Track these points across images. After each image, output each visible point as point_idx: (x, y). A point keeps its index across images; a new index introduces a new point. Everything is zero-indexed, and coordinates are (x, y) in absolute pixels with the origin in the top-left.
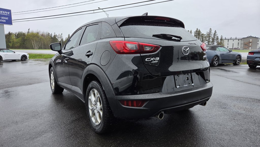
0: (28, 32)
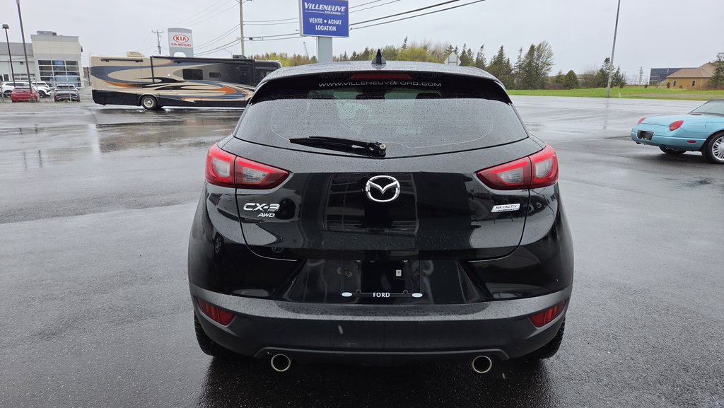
0: (404, 47)
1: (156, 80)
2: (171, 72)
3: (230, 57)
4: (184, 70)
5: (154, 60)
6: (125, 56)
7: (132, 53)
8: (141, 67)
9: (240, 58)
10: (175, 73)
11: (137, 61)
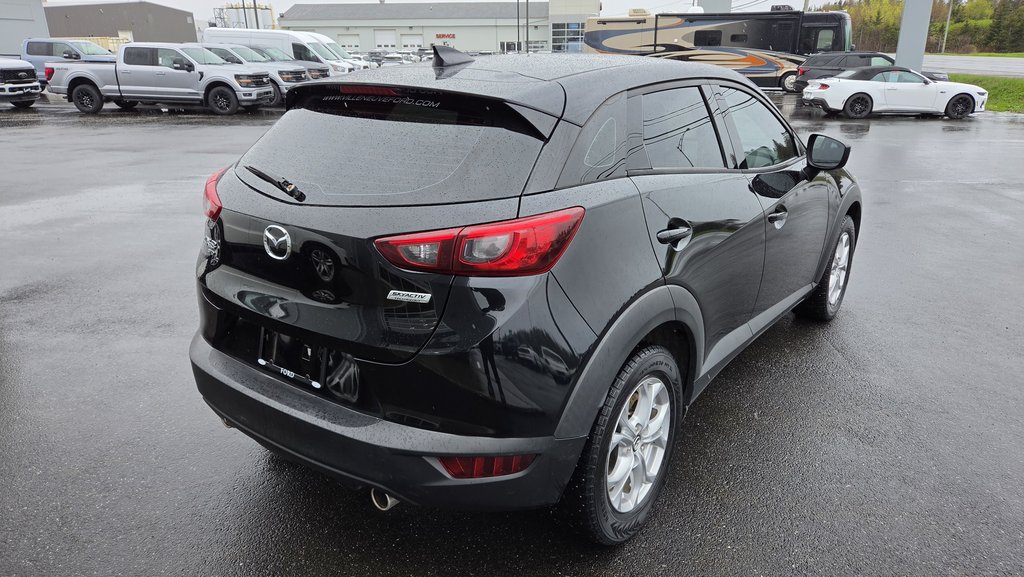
1: (658, 48)
2: (680, 36)
3: (768, 10)
4: (697, 33)
5: (660, 20)
6: (626, 16)
7: (635, 11)
8: (642, 30)
9: (782, 11)
10: (685, 38)
11: (639, 22)
